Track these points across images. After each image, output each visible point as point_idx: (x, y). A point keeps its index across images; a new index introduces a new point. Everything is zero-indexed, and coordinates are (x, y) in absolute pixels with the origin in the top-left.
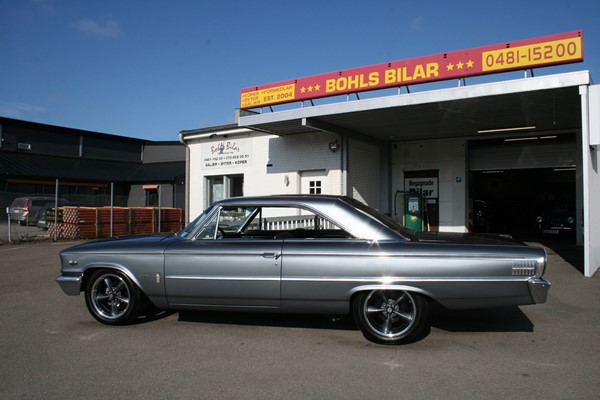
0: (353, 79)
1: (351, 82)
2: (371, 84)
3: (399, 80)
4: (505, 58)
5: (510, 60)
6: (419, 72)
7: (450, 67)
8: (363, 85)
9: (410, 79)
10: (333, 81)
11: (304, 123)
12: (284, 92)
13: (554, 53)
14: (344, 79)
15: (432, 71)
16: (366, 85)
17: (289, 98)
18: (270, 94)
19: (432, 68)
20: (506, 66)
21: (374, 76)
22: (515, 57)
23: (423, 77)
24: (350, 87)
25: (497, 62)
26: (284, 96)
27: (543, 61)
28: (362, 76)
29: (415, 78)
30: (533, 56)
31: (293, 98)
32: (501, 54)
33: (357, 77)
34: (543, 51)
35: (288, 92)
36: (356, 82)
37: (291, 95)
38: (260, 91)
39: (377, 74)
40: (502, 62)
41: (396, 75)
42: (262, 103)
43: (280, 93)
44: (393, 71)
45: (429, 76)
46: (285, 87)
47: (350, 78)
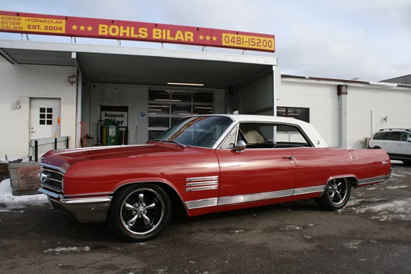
0: (125, 29)
1: (122, 31)
2: (141, 36)
3: (164, 38)
4: (236, 40)
5: (239, 42)
6: (179, 36)
7: (201, 37)
8: (133, 35)
9: (172, 39)
10: (106, 26)
11: (74, 56)
12: (53, 25)
13: (261, 44)
14: (117, 28)
15: (189, 38)
16: (136, 36)
17: (59, 32)
18: (37, 24)
19: (189, 35)
20: (236, 45)
21: (143, 31)
22: (242, 41)
23: (183, 40)
24: (121, 35)
25: (231, 41)
26: (53, 28)
27: (256, 47)
28: (133, 29)
29: (176, 39)
30: (251, 43)
31: (63, 32)
32: (234, 37)
33: (128, 28)
34: (256, 41)
35: (59, 26)
36: (127, 31)
37: (61, 29)
38: (23, 19)
39: (146, 30)
40: (234, 42)
41: (162, 34)
42: (25, 29)
43: (49, 25)
44: (160, 31)
45: (186, 40)
46: (55, 21)
47: (122, 27)
